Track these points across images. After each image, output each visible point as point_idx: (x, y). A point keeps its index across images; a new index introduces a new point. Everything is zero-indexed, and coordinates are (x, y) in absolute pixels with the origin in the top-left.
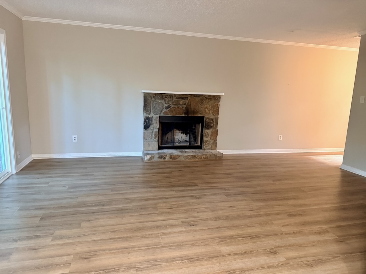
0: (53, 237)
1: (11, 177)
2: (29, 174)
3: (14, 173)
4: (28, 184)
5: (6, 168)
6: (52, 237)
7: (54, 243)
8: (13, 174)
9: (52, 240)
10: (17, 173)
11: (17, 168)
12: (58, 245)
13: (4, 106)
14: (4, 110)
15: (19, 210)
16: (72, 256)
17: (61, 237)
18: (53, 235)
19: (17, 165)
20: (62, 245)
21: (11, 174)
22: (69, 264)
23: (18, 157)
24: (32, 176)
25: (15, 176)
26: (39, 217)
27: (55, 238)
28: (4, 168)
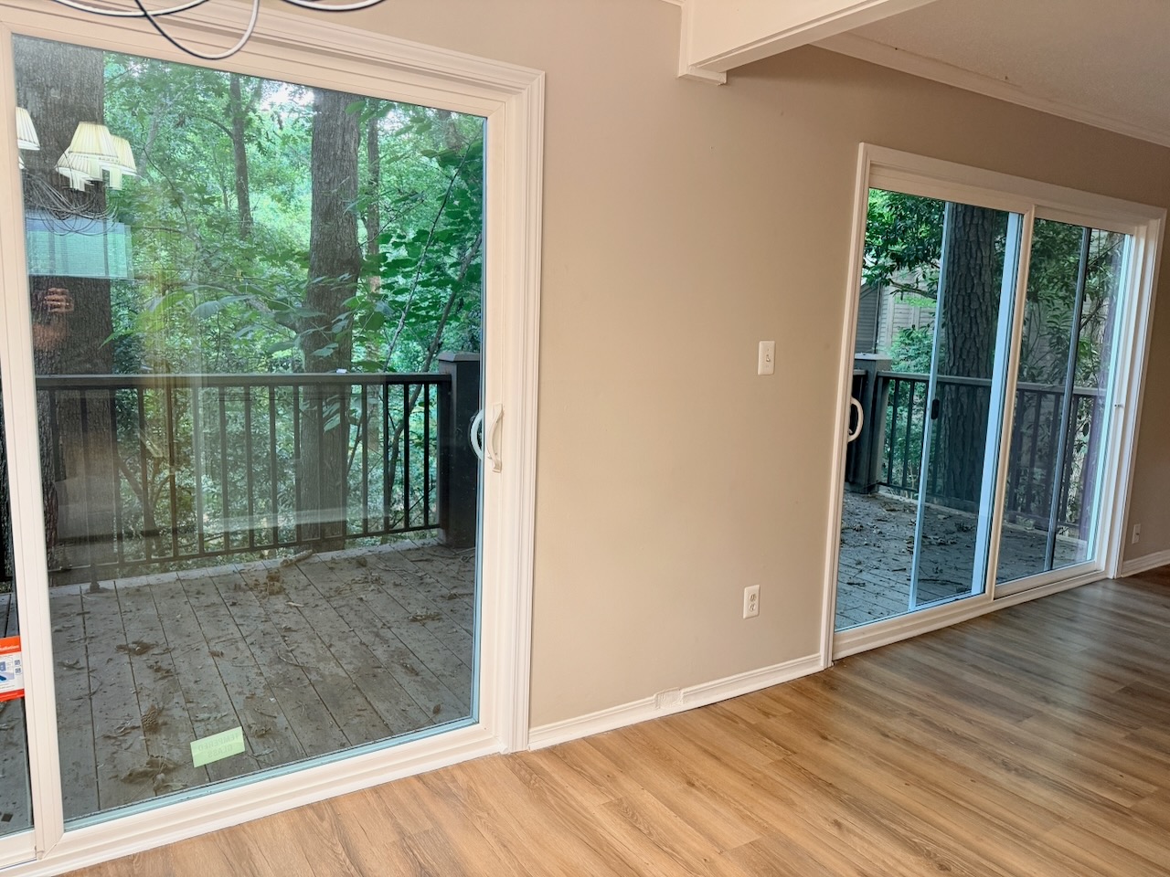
0: (1132, 734)
1: (1101, 583)
2: (1151, 591)
3: (1111, 577)
4: (1133, 611)
5: (1095, 559)
6: (1128, 733)
7: (1128, 745)
8: (1108, 579)
9: (1126, 738)
10: (1119, 581)
11: (1121, 567)
12: (1135, 752)
13: (1123, 402)
14: (1122, 411)
15: (1084, 653)
16: (1155, 788)
17: (1149, 743)
18: (1132, 731)
19: (1124, 560)
20: (1144, 757)
21: (1103, 577)
22: (1138, 796)
23: (1134, 539)
24: (1152, 597)
25: (1112, 586)
26: (1123, 684)
27: (1135, 738)
28: (1089, 557)
